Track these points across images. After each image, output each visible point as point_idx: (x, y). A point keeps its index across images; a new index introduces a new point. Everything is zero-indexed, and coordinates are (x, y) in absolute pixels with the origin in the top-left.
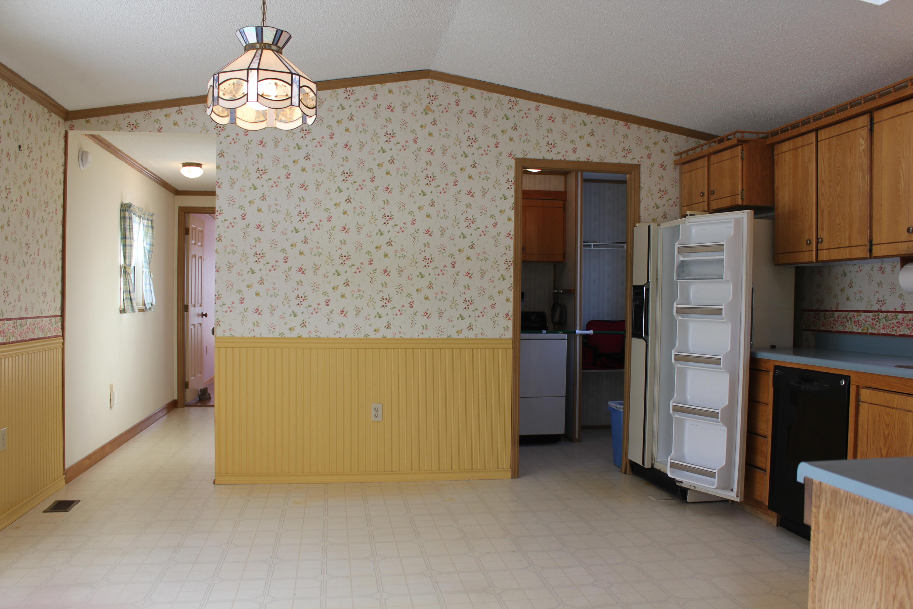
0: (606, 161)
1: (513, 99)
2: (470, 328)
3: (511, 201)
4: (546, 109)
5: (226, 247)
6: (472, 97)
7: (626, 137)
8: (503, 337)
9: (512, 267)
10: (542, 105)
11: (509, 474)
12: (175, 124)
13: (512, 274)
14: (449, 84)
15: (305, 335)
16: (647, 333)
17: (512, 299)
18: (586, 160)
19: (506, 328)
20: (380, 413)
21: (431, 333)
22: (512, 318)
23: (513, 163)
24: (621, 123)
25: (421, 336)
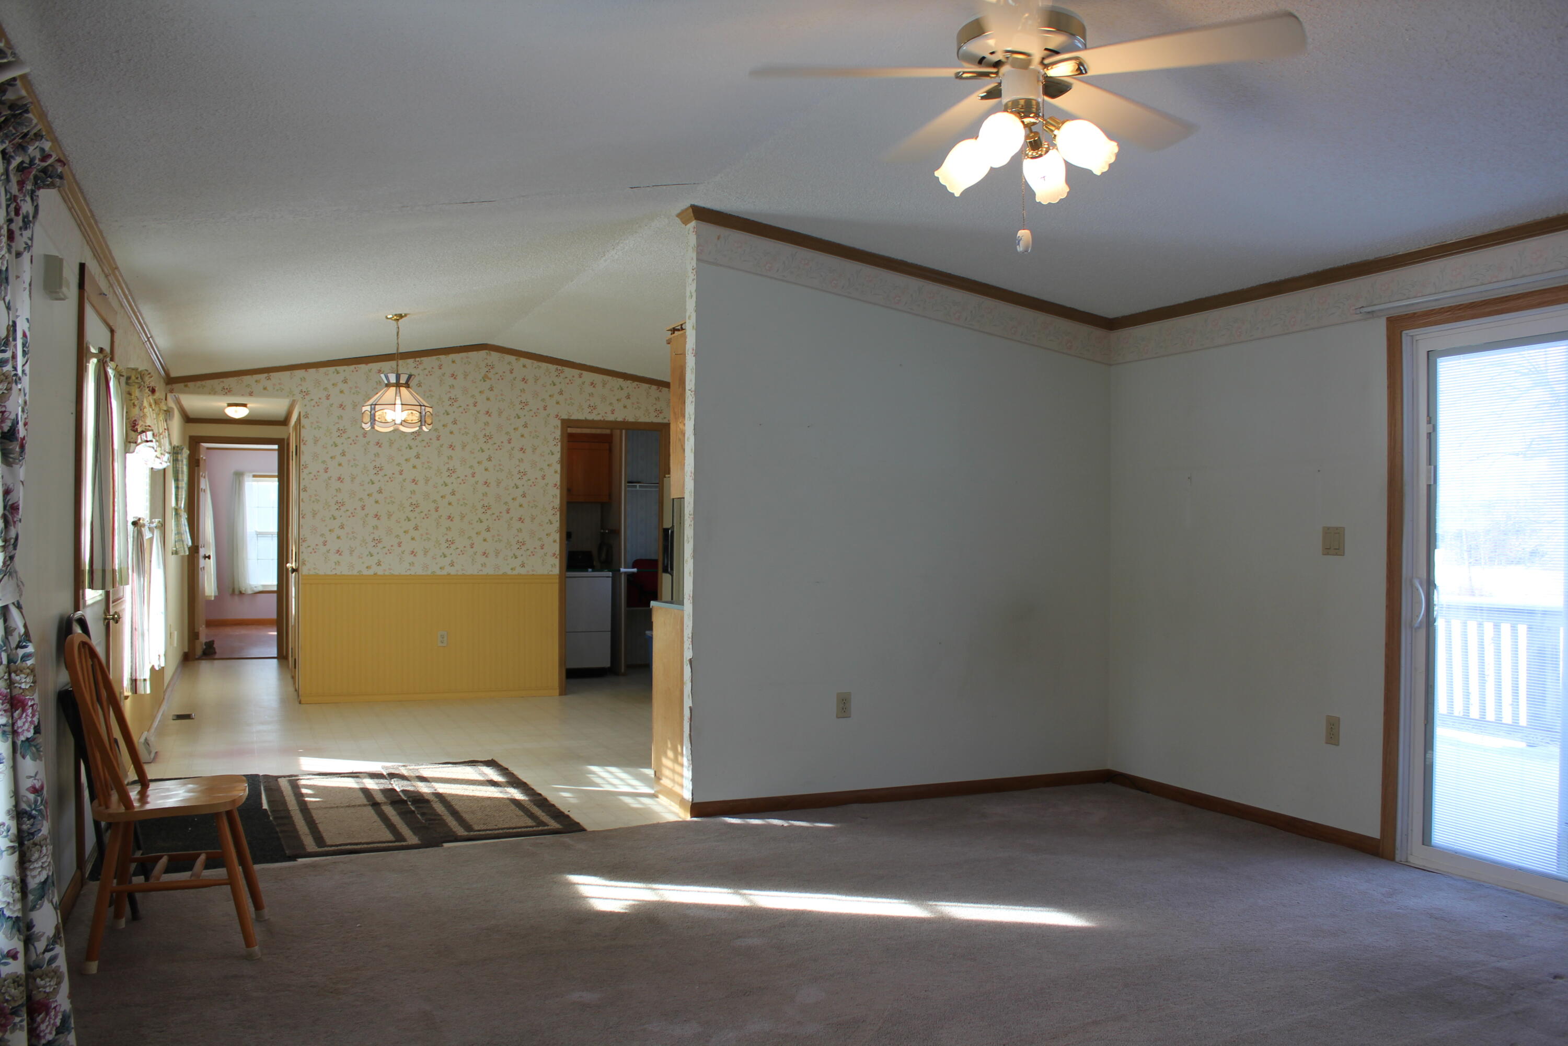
0: (640, 420)
1: (559, 367)
2: (523, 565)
3: (557, 456)
4: (588, 376)
5: (310, 496)
6: (524, 366)
7: (658, 399)
8: (551, 573)
9: (558, 513)
10: (584, 373)
11: (557, 692)
12: (265, 389)
13: (558, 519)
14: (504, 355)
15: (380, 572)
16: (672, 569)
17: (558, 540)
18: (622, 420)
19: (553, 566)
20: (445, 639)
21: (489, 570)
22: (558, 557)
23: (559, 423)
24: (654, 387)
25: (481, 573)
